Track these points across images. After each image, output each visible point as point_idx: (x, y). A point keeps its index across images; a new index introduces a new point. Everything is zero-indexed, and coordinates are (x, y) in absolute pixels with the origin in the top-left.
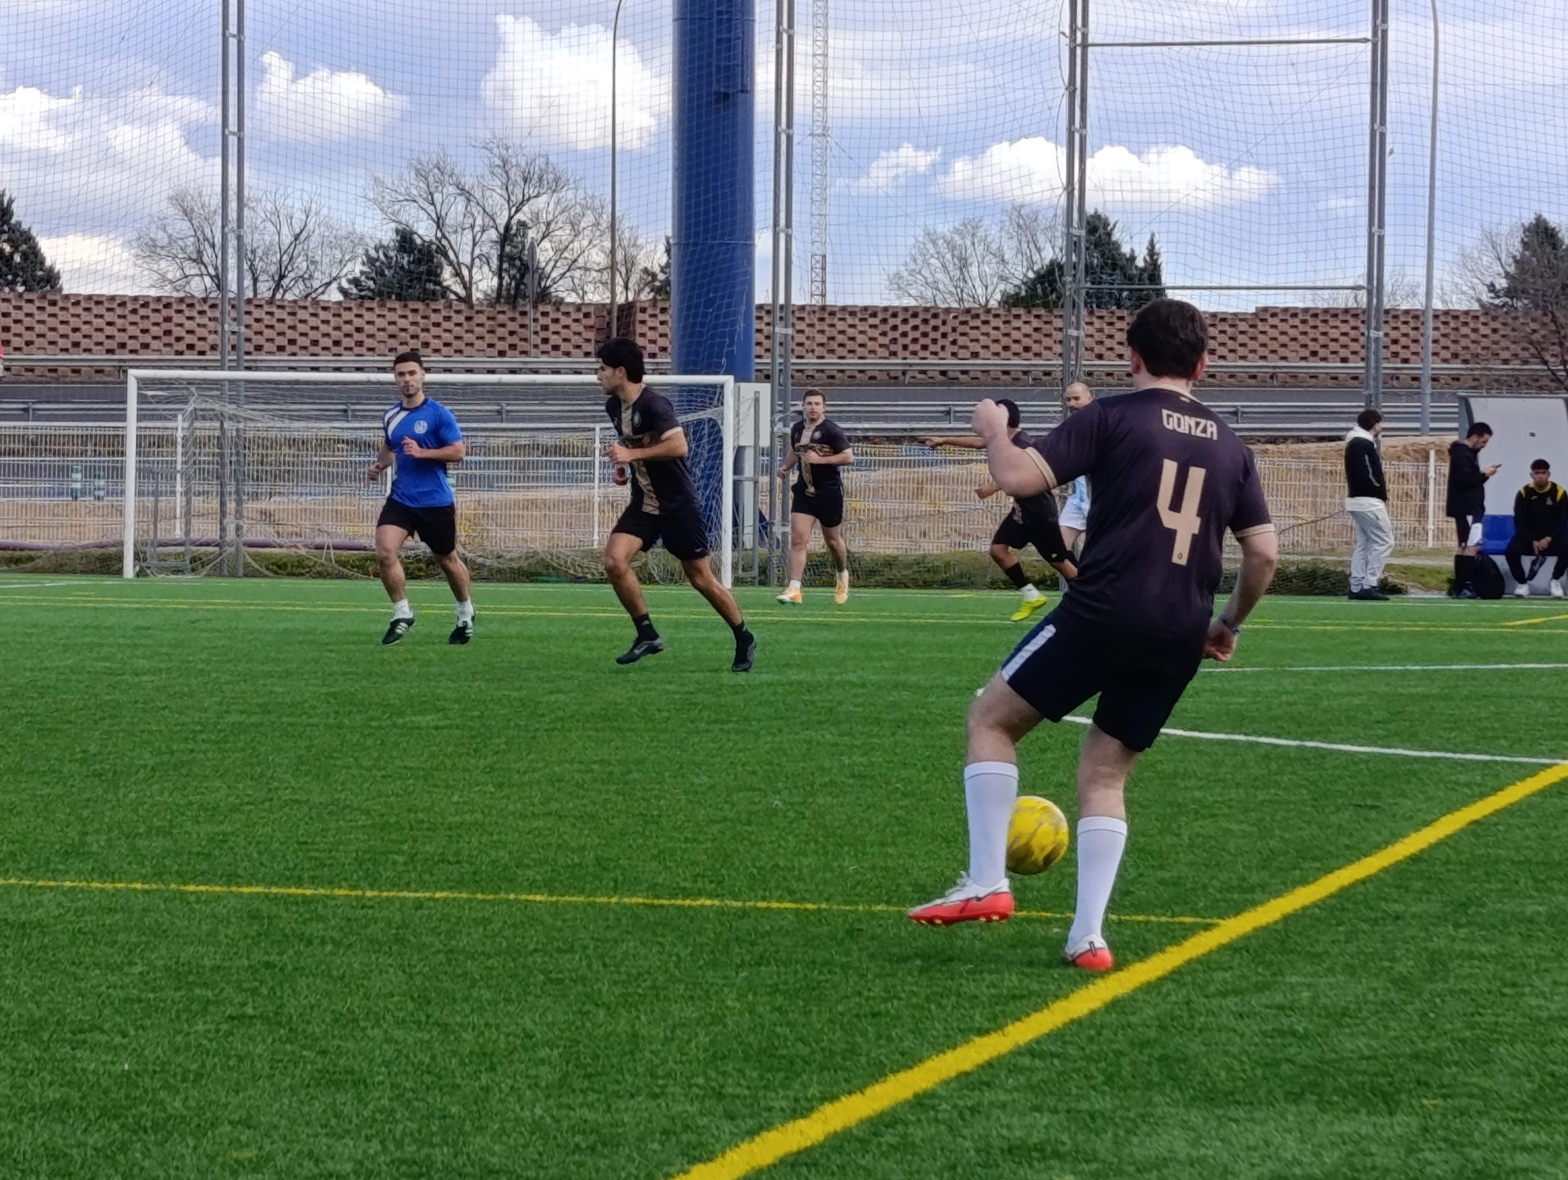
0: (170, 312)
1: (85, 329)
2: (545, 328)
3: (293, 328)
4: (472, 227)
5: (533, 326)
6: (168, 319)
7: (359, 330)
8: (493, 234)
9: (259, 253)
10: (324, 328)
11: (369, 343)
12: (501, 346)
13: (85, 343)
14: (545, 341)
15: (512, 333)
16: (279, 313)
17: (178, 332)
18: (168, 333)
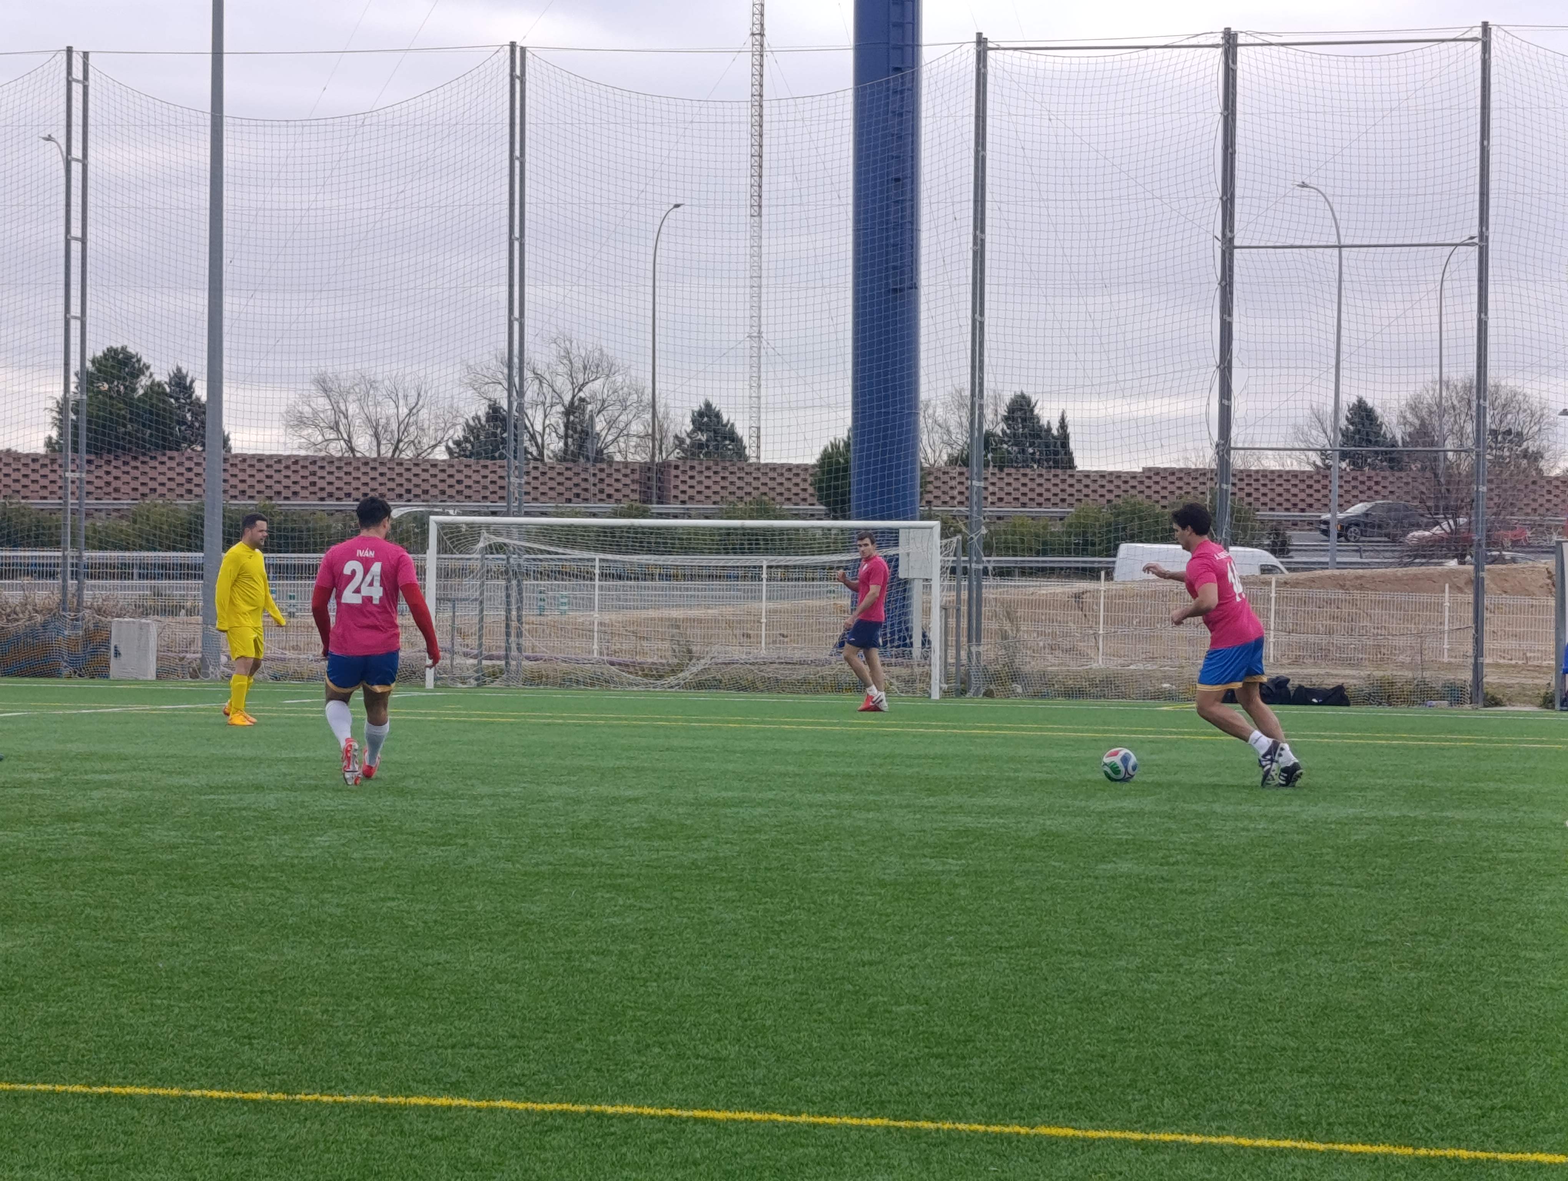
0: (315, 468)
1: (250, 481)
2: (602, 480)
3: (409, 480)
4: (544, 403)
5: (592, 480)
6: (314, 474)
7: (459, 482)
8: (560, 408)
9: (383, 421)
10: (433, 481)
11: (467, 492)
12: (568, 495)
13: (249, 492)
14: (602, 491)
15: (576, 485)
16: (398, 470)
17: (321, 483)
18: (313, 484)
